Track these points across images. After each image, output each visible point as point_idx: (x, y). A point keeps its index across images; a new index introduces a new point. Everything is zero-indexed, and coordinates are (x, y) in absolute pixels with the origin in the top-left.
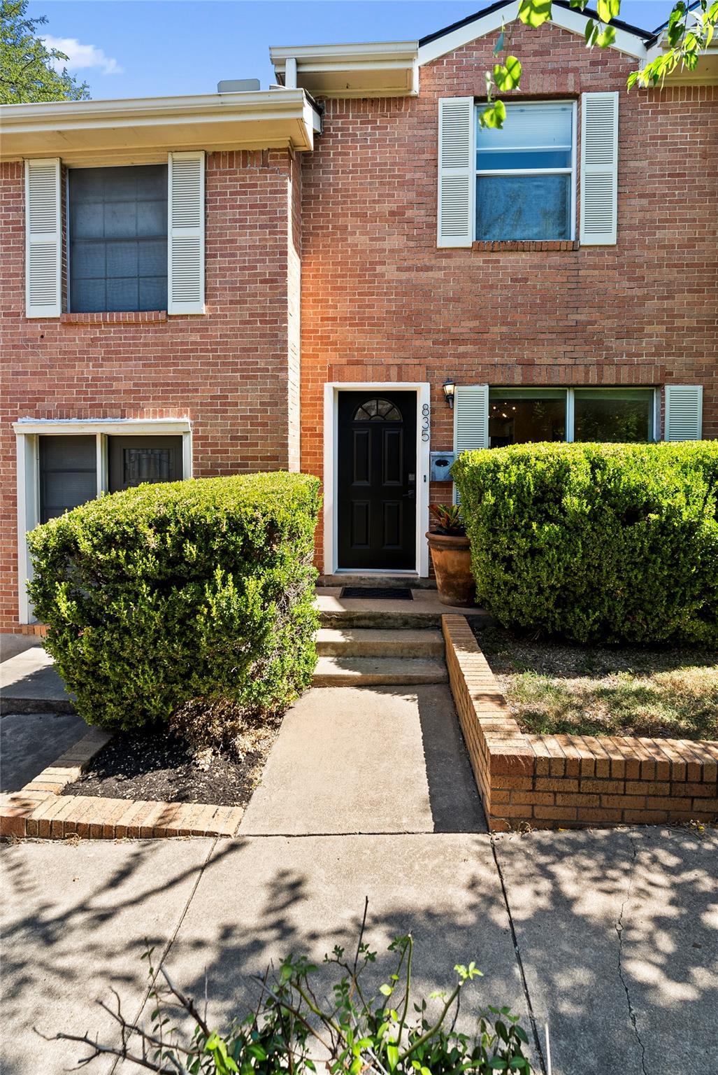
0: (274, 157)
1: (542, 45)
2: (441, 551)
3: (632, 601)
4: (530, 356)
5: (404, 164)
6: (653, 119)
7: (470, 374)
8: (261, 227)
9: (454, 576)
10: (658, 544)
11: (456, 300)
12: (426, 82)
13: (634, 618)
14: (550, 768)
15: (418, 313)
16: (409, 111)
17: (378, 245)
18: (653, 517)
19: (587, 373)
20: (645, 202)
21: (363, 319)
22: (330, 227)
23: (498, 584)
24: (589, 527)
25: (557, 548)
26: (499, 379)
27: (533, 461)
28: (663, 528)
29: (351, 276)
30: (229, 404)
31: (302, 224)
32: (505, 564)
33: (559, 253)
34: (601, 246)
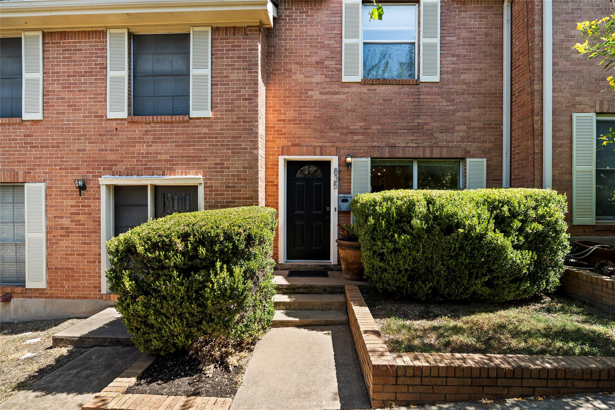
0: (250, 30)
2: (344, 250)
3: (450, 277)
4: (393, 142)
5: (323, 36)
6: (458, 15)
7: (360, 151)
8: (243, 69)
9: (351, 264)
10: (464, 245)
11: (353, 111)
13: (451, 286)
14: (405, 371)
15: (332, 118)
16: (326, 7)
17: (309, 80)
18: (461, 230)
19: (424, 151)
20: (455, 59)
21: (300, 120)
22: (282, 70)
23: (376, 268)
24: (426, 236)
25: (409, 248)
26: (376, 155)
27: (395, 200)
28: (466, 236)
29: (294, 97)
30: (225, 168)
31: (266, 68)
32: (380, 257)
33: (408, 86)
34: (431, 82)
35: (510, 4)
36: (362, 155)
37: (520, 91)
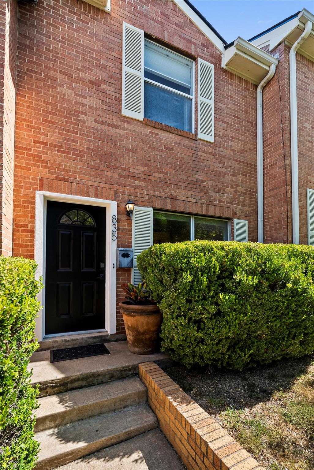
1: (180, 22)
2: (134, 316)
4: (175, 194)
5: (100, 53)
6: (227, 86)
9: (143, 333)
11: (134, 152)
12: (115, 7)
15: (109, 154)
16: (104, 20)
17: (81, 100)
19: (202, 208)
21: (68, 149)
22: (43, 74)
26: (158, 206)
29: (59, 115)
31: (17, 63)
33: (188, 139)
34: (207, 142)
35: (262, 92)
36: (144, 204)
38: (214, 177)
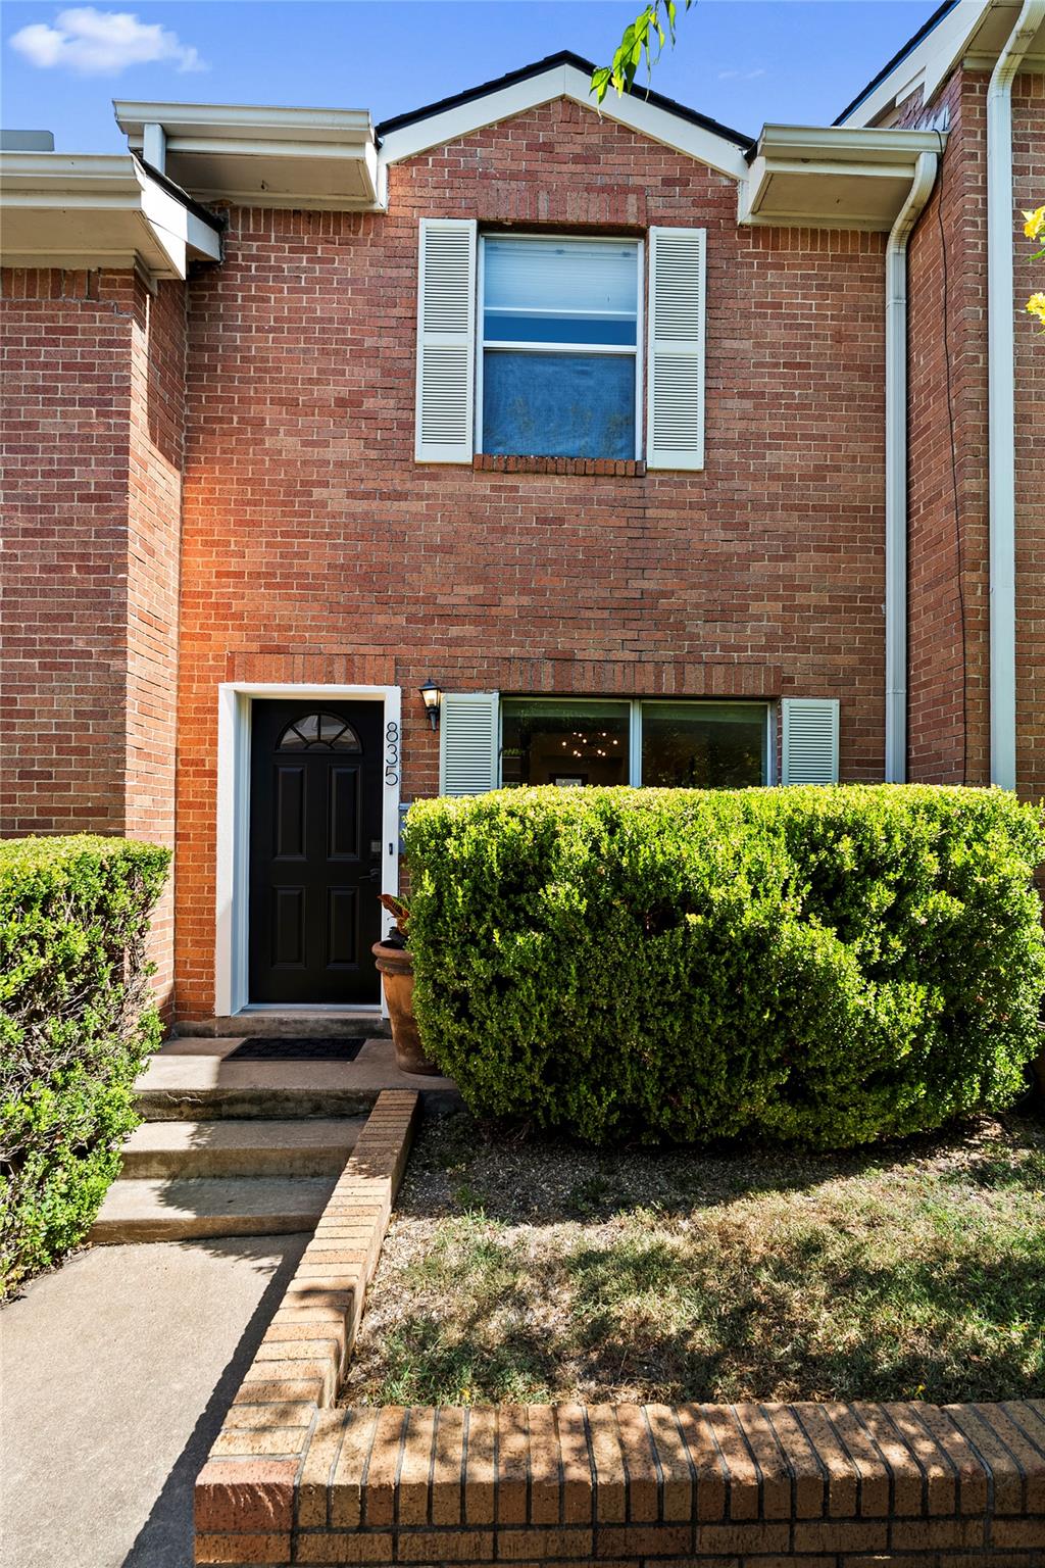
0: (109, 283)
1: (587, 147)
4: (568, 646)
5: (361, 323)
6: (759, 277)
7: (468, 673)
8: (83, 403)
11: (447, 549)
12: (400, 191)
15: (383, 569)
16: (371, 236)
17: (316, 453)
19: (658, 676)
20: (748, 404)
21: (288, 576)
22: (235, 419)
26: (516, 683)
29: (269, 503)
31: (187, 412)
33: (613, 480)
34: (680, 472)
35: (903, 251)
36: (472, 684)
37: (930, 502)
38: (706, 577)
